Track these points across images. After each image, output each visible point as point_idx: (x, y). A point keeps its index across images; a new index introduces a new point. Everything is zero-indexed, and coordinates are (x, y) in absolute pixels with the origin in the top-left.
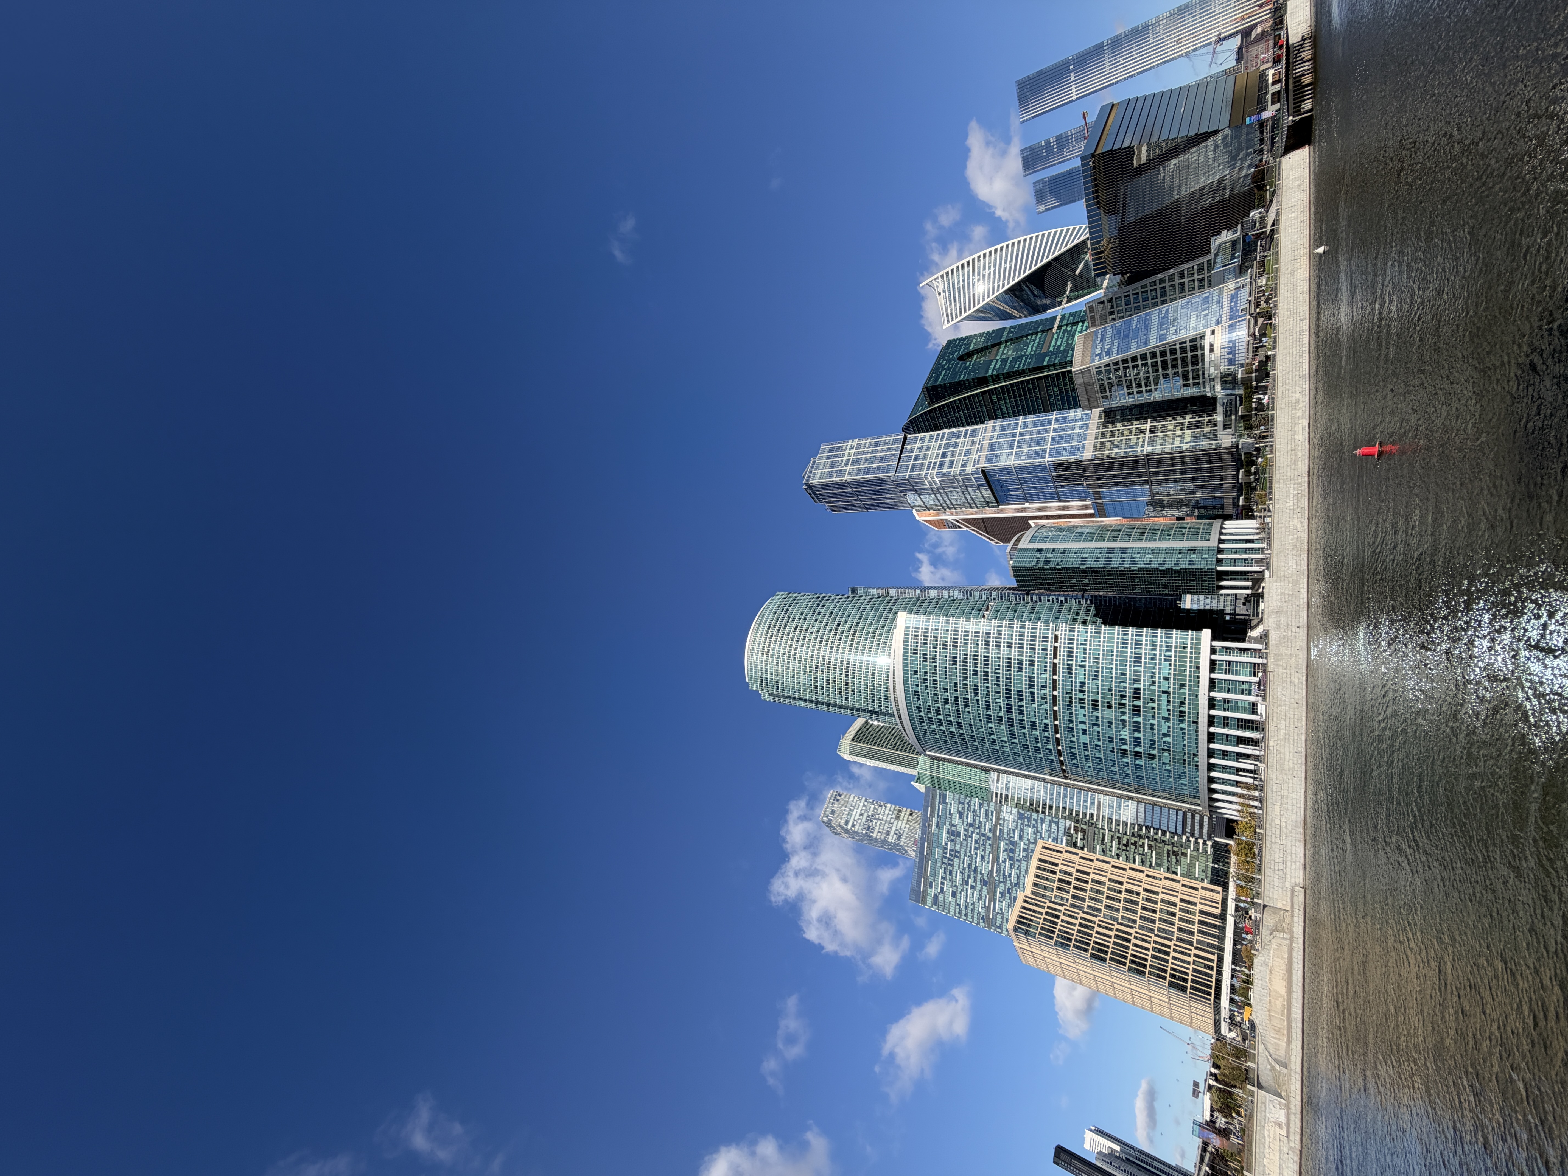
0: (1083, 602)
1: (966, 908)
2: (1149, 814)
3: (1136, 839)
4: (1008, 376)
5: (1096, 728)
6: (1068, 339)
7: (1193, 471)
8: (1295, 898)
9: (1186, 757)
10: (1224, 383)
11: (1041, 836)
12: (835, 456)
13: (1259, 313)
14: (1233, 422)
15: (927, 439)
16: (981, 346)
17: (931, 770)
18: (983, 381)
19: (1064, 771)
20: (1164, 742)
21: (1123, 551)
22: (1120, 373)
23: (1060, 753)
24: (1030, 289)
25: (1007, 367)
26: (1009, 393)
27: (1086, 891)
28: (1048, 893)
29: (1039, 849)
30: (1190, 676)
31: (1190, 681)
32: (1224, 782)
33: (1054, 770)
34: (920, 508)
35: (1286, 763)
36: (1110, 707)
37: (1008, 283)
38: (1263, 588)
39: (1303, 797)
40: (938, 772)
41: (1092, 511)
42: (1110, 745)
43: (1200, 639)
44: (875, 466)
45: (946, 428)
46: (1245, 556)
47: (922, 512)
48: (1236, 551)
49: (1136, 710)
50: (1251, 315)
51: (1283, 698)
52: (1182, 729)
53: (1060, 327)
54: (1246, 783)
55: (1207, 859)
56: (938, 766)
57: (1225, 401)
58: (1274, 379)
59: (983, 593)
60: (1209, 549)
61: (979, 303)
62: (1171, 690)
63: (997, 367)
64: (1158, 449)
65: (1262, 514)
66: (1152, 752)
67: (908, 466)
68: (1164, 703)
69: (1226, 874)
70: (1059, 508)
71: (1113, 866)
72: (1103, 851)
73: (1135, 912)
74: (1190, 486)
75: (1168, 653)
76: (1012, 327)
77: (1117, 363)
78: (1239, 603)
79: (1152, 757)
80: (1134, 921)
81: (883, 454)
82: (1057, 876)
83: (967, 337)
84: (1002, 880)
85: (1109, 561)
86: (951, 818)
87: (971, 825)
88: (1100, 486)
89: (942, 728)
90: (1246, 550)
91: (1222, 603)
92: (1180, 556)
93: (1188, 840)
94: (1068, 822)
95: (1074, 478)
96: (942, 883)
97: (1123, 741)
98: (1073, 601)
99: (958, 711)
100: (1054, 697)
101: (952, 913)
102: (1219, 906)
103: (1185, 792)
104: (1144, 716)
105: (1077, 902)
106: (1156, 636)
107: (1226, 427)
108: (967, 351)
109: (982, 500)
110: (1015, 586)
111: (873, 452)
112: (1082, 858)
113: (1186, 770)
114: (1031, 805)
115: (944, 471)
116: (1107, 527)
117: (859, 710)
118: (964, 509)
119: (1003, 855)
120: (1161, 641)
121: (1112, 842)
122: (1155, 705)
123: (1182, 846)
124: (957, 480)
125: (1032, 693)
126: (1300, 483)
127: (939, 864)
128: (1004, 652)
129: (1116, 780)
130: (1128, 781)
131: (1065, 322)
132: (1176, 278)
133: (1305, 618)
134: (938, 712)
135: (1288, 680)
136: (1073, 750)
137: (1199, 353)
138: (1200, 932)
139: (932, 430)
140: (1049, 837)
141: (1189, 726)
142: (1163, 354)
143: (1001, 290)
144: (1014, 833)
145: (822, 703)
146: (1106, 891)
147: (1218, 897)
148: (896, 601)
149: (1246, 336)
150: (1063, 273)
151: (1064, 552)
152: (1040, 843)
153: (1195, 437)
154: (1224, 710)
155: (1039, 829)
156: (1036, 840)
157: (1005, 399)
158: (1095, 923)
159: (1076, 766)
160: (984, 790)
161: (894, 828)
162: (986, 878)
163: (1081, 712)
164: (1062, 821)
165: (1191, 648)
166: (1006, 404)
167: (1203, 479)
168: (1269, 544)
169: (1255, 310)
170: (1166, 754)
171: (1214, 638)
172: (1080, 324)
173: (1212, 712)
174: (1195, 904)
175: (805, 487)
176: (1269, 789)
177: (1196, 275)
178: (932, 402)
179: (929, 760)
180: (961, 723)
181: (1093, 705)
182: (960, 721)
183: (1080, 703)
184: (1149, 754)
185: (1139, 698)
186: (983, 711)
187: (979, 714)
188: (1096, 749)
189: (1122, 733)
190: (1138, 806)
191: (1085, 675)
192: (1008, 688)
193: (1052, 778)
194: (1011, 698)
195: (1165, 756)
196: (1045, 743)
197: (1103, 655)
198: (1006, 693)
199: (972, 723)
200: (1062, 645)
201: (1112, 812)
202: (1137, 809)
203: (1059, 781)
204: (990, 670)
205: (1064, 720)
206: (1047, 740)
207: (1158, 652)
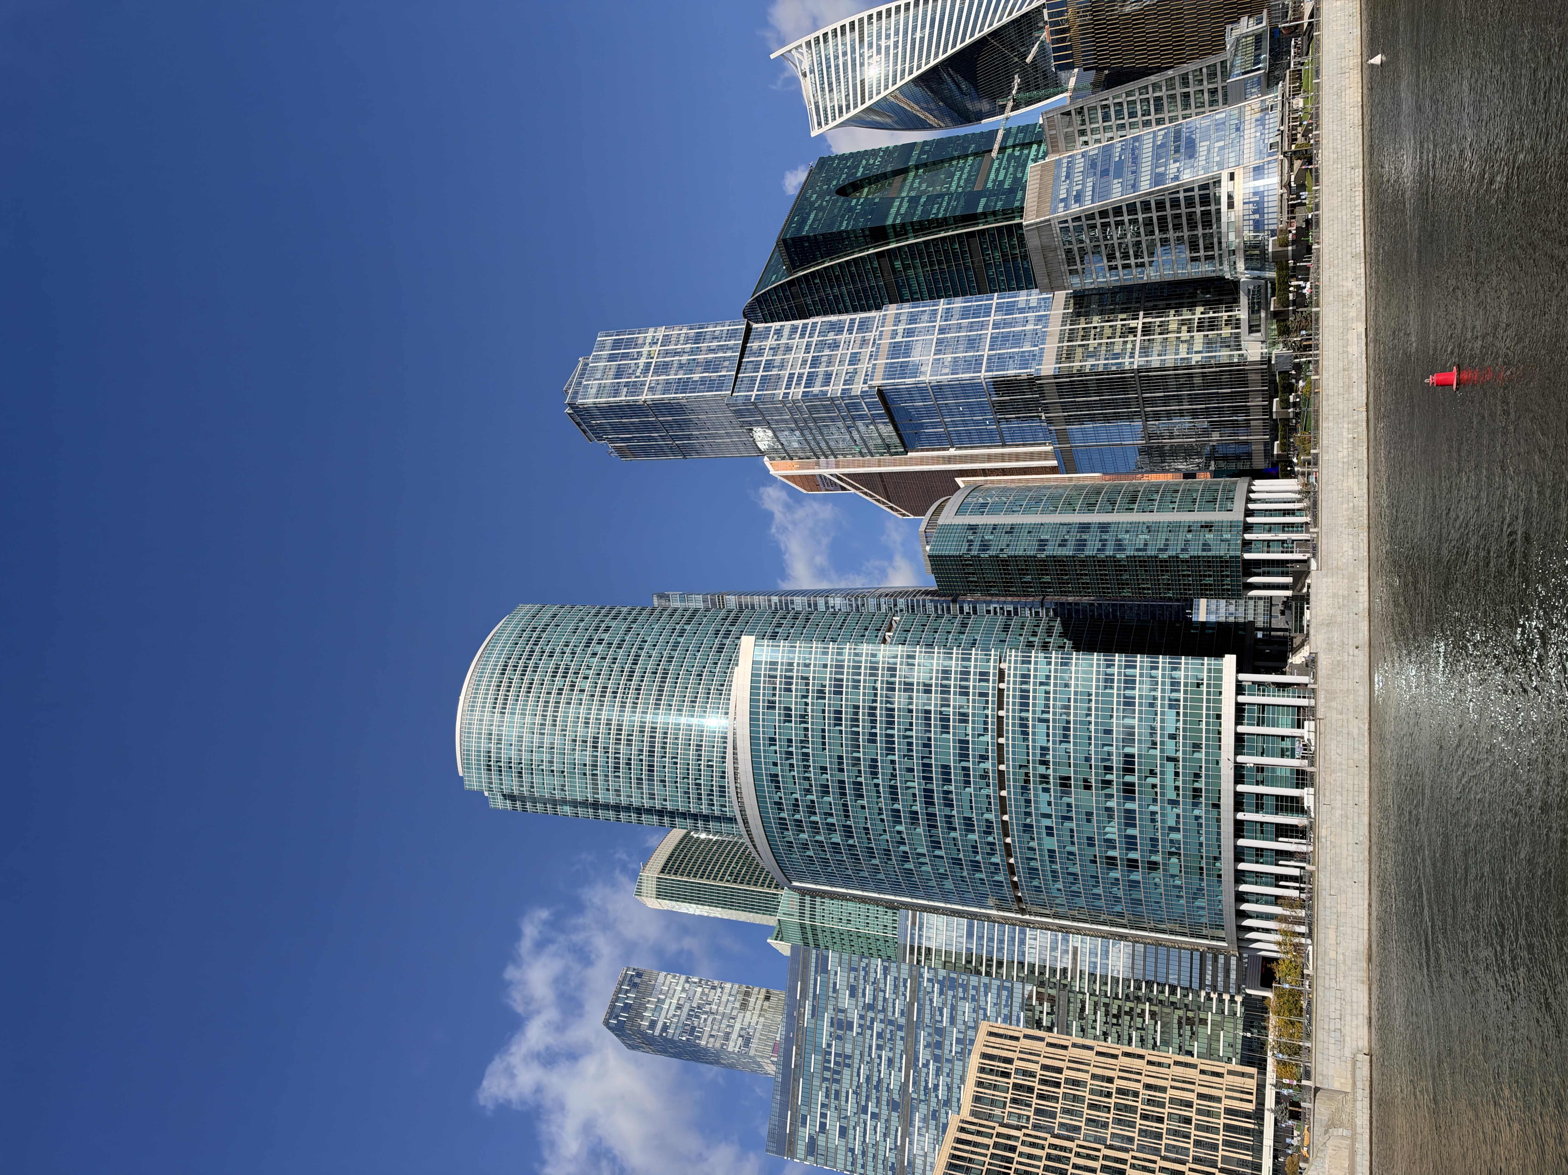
0: (1042, 613)
1: (864, 1153)
2: (1151, 960)
3: (1132, 1005)
4: (921, 227)
5: (1067, 824)
6: (1015, 171)
7: (1208, 397)
8: (1358, 1071)
9: (1204, 865)
10: (1248, 259)
11: (985, 1014)
12: (625, 356)
13: (1295, 152)
14: (1263, 321)
15: (786, 332)
16: (875, 172)
17: (802, 915)
18: (879, 234)
19: (1019, 900)
20: (1171, 841)
21: (1104, 527)
22: (1098, 232)
23: (1012, 870)
24: (954, 81)
25: (919, 212)
26: (921, 258)
27: (1056, 1099)
28: (997, 1111)
29: (981, 1037)
30: (1207, 731)
31: (1207, 739)
32: (1259, 898)
33: (1003, 899)
34: (772, 453)
35: (1343, 861)
36: (1088, 787)
37: (919, 68)
38: (1309, 587)
39: (1366, 912)
40: (813, 917)
41: (1054, 463)
42: (1089, 852)
43: (1220, 671)
44: (696, 377)
45: (818, 314)
46: (1283, 536)
47: (778, 462)
48: (1270, 528)
49: (1129, 790)
50: (1284, 154)
51: (1339, 760)
52: (1197, 818)
53: (1002, 149)
54: (1289, 898)
55: (1236, 1024)
56: (813, 908)
57: (1251, 287)
58: (1318, 257)
59: (882, 600)
60: (1232, 525)
61: (871, 98)
62: (1180, 754)
63: (903, 211)
64: (1155, 361)
65: (1306, 470)
66: (1154, 858)
67: (753, 380)
68: (1170, 776)
69: (1263, 1045)
70: (1002, 458)
71: (1099, 1054)
72: (1083, 1030)
73: (1132, 1125)
74: (1203, 423)
75: (1174, 695)
76: (925, 143)
77: (1090, 217)
78: (1276, 611)
79: (1153, 866)
80: (1131, 1140)
81: (711, 356)
82: (1012, 1081)
83: (852, 154)
84: (922, 1097)
85: (1081, 544)
86: (836, 998)
87: (870, 1007)
88: (1068, 420)
89: (818, 838)
90: (1285, 527)
91: (1251, 612)
92: (1189, 536)
93: (1209, 998)
94: (1028, 987)
95: (1027, 406)
96: (824, 1115)
97: (1110, 844)
98: (1028, 612)
99: (845, 805)
100: (1001, 773)
101: (840, 1166)
102: (1253, 1098)
103: (1203, 920)
104: (1140, 799)
105: (1043, 1121)
106: (1157, 668)
107: (1253, 329)
108: (851, 180)
109: (879, 441)
110: (935, 588)
111: (692, 352)
112: (1050, 1045)
113: (1204, 884)
114: (969, 962)
115: (816, 389)
116: (1079, 488)
117: (672, 814)
118: (849, 458)
119: (923, 1055)
120: (1163, 676)
121: (1095, 1013)
122: (1157, 781)
123: (1199, 1009)
124: (838, 407)
125: (965, 769)
126: (1355, 422)
127: (816, 1082)
128: (918, 700)
129: (1099, 909)
130: (1118, 909)
131: (1010, 142)
132: (1177, 84)
133: (1367, 633)
134: (811, 809)
135: (1345, 731)
136: (1032, 864)
137: (1213, 208)
138: (1226, 1143)
139: (794, 318)
140: (998, 1014)
141: (1207, 812)
142: (1160, 205)
143: (908, 78)
144: (941, 1015)
145: (606, 807)
146: (1088, 1096)
147: (1251, 1084)
148: (736, 618)
149: (1278, 186)
150: (1006, 59)
151: (1011, 530)
152: (984, 1027)
153: (1209, 344)
154: (1258, 783)
155: (982, 1003)
156: (976, 1022)
157: (915, 268)
158: (1071, 1151)
159: (1038, 889)
160: (890, 944)
161: (737, 1027)
162: (896, 1097)
163: (1044, 797)
164: (1018, 986)
165: (1209, 686)
166: (918, 274)
167: (1220, 411)
168: (1315, 517)
169: (1290, 146)
170: (1174, 860)
171: (1239, 670)
172: (1035, 147)
173: (1241, 788)
174: (1218, 1100)
175: (568, 410)
176: (1321, 904)
177: (1205, 83)
178: (793, 267)
179: (796, 896)
180: (850, 827)
181: (1062, 785)
182: (848, 823)
183: (1041, 783)
184: (1149, 863)
185: (1133, 771)
186: (886, 804)
187: (880, 809)
188: (1068, 859)
189: (1107, 829)
190: (1134, 950)
191: (1048, 735)
192: (926, 761)
193: (1001, 913)
194: (931, 778)
195: (1174, 864)
196: (988, 854)
197: (1076, 701)
198: (924, 771)
199: (869, 825)
200: (1011, 686)
201: (1095, 963)
202: (1133, 955)
203: (1012, 918)
204: (896, 732)
205: (1017, 813)
206: (992, 849)
207: (1159, 694)
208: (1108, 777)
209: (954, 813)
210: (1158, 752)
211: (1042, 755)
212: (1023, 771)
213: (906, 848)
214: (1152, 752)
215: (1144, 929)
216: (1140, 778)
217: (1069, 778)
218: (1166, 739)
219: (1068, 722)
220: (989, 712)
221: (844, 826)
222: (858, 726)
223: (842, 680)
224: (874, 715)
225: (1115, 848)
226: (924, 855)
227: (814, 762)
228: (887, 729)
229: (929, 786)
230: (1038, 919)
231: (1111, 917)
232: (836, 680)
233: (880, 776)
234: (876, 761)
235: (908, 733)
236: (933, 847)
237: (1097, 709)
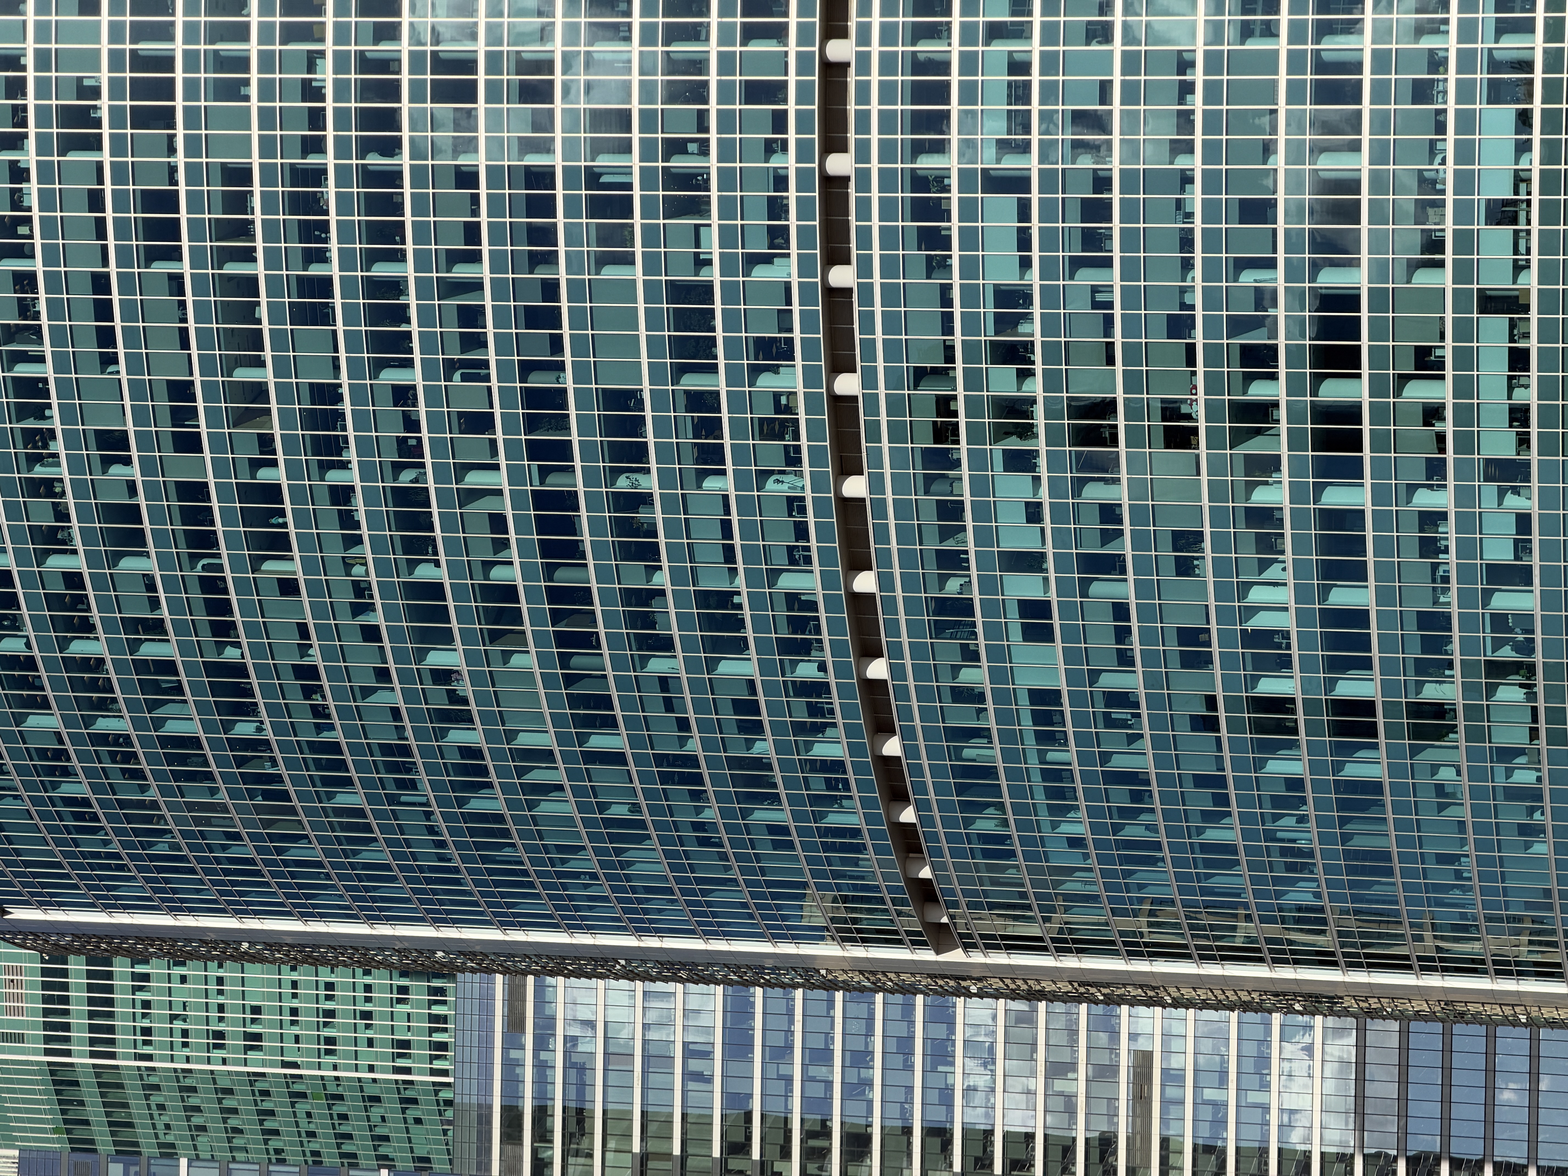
2: (1426, 1077)
5: (1103, 588)
17: (56, 1033)
19: (925, 893)
23: (893, 784)
33: (861, 897)
36: (1180, 437)
40: (102, 1036)
42: (1188, 689)
49: (1335, 436)
56: (101, 1001)
62: (1532, 281)
68: (1491, 370)
75: (1511, 45)
79: (1430, 722)
97: (1267, 649)
99: (212, 583)
100: (842, 408)
104: (1380, 469)
122: (1444, 392)
125: (700, 401)
128: (497, 132)
129: (1228, 904)
130: (1300, 895)
134: (68, 610)
159: (995, 847)
163: (1013, 489)
170: (1509, 692)
179: (28, 963)
180: (241, 670)
181: (1082, 436)
182: (231, 654)
183: (1001, 433)
184: (1417, 710)
185: (1352, 358)
186: (382, 568)
187: (361, 589)
188: (1110, 722)
189: (1257, 595)
190: (1361, 1046)
191: (1024, 241)
192: (539, 382)
193: (859, 952)
194: (563, 450)
195: (1510, 707)
196: (799, 728)
197: (1130, 94)
198: (532, 424)
199: (316, 657)
200: (875, 48)
201: (1220, 1107)
202: (1361, 1064)
203: (899, 967)
204: (409, 271)
205: (906, 558)
206: (814, 710)
207: (1452, 44)
208: (1259, 391)
209: (662, 579)
210: (1446, 279)
211: (1004, 323)
212: (929, 392)
213: (474, 737)
214: (1424, 279)
215: (1401, 964)
216: (1377, 387)
217: (1108, 407)
218: (1479, 225)
219: (1102, 182)
220: (790, 162)
221: (212, 669)
222: (248, 255)
223: (167, 63)
224: (316, 204)
225: (1285, 663)
226: (548, 755)
227: (67, 414)
228: (372, 258)
229: (555, 484)
230: (1000, 958)
231: (1274, 930)
232: (140, 61)
233: (352, 455)
234: (332, 394)
235: (462, 272)
236: (581, 722)
237: (1212, 122)
